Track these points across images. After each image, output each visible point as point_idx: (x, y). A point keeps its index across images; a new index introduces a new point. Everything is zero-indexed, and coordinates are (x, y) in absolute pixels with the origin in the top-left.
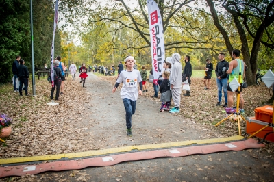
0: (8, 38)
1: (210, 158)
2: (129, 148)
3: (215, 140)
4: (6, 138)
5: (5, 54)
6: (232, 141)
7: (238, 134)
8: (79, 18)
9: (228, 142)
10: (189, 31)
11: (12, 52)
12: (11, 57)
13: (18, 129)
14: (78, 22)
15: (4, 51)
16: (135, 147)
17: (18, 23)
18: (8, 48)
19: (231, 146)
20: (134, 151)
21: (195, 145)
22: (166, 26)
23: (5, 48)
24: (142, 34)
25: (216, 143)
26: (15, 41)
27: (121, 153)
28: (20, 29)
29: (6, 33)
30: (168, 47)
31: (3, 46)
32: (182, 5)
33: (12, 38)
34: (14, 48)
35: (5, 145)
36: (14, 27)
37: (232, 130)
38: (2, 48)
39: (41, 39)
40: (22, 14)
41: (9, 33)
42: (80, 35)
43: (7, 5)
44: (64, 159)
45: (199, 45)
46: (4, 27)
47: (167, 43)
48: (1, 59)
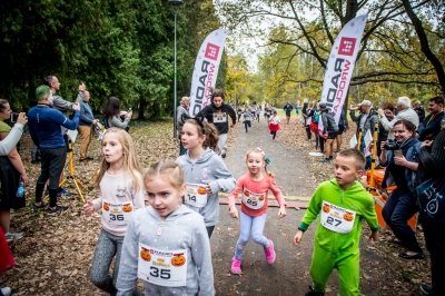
0: (157, 70)
5: (153, 90)
11: (161, 88)
12: (159, 92)
15: (152, 86)
17: (169, 52)
18: (156, 83)
23: (153, 83)
26: (164, 74)
28: (172, 60)
29: (156, 66)
31: (151, 80)
32: (384, 20)
33: (161, 71)
34: (163, 82)
36: (164, 58)
38: (150, 82)
45: (415, 78)
47: (362, 74)
48: (148, 94)
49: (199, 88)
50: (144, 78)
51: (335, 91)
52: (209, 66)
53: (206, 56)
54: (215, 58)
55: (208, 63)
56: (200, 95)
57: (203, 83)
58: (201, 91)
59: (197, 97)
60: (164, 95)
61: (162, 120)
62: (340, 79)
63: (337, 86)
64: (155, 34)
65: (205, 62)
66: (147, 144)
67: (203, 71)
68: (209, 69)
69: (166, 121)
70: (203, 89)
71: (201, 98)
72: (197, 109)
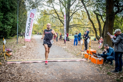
0: (8, 21)
1: (68, 62)
4: (10, 56)
8: (36, 13)
9: (76, 59)
10: (81, 20)
11: (9, 27)
12: (8, 28)
13: (13, 54)
14: (36, 15)
15: (6, 26)
17: (12, 15)
18: (7, 25)
22: (72, 18)
23: (6, 25)
24: (61, 21)
26: (10, 22)
28: (12, 17)
29: (7, 19)
30: (72, 26)
31: (5, 24)
32: (78, 10)
33: (9, 21)
34: (10, 25)
35: (11, 57)
36: (10, 17)
38: (5, 25)
39: (20, 21)
40: (13, 11)
41: (8, 19)
42: (36, 20)
43: (8, 8)
44: (28, 61)
45: (85, 26)
46: (6, 17)
47: (71, 25)
48: (4, 29)
49: (28, 27)
50: (3, 23)
52: (31, 20)
53: (30, 17)
54: (33, 18)
55: (31, 19)
56: (28, 29)
57: (29, 25)
58: (29, 28)
59: (28, 30)
60: (10, 29)
64: (7, 8)
65: (30, 18)
67: (29, 21)
68: (31, 21)
70: (29, 27)
71: (29, 30)
72: (28, 34)
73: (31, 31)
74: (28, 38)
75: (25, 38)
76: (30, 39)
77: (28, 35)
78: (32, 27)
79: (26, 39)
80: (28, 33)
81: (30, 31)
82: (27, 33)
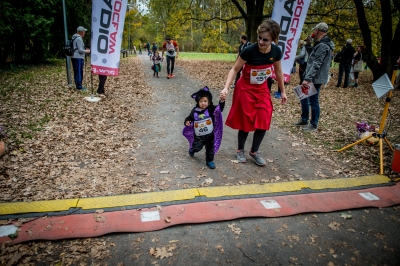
2: (191, 193)
3: (342, 183)
5: (31, 22)
6: (370, 186)
7: (378, 172)
9: (363, 188)
11: (42, 20)
12: (40, 26)
15: (28, 17)
16: (203, 191)
18: (37, 13)
19: (369, 197)
20: (199, 199)
21: (306, 191)
23: (32, 13)
25: (344, 189)
27: (177, 202)
31: (28, 9)
34: (46, 14)
37: (367, 162)
38: (26, 12)
45: (315, 19)
48: (25, 29)
49: (104, 11)
51: (289, 19)
56: (105, 22)
58: (106, 16)
59: (102, 24)
60: (48, 30)
61: (47, 63)
62: (295, 4)
63: (291, 13)
66: (30, 93)
69: (53, 64)
70: (109, 13)
71: (107, 26)
72: (103, 42)
73: (117, 31)
74: (104, 61)
75: (93, 63)
76: (115, 66)
77: (103, 47)
78: (123, 14)
79: (98, 68)
80: (106, 39)
81: (112, 29)
82: (101, 37)
